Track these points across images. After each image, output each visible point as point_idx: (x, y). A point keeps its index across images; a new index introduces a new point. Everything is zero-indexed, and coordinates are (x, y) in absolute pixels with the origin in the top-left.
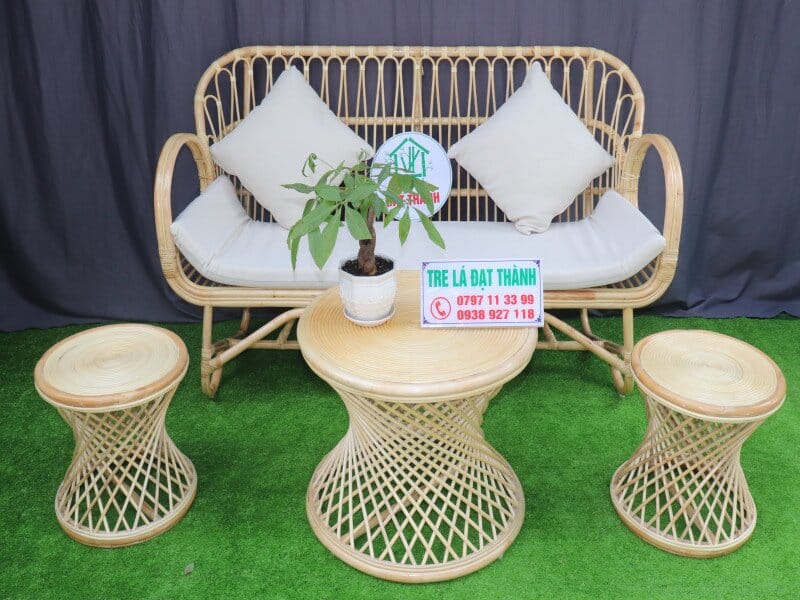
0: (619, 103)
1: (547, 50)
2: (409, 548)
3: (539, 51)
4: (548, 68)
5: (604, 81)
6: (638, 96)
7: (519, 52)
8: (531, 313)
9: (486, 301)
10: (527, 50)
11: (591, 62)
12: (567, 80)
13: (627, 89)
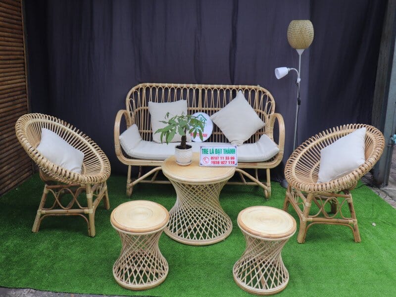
0: (267, 104)
1: (243, 86)
2: (195, 235)
3: (240, 87)
4: (244, 92)
5: (262, 97)
6: (273, 102)
7: (234, 87)
8: (234, 162)
9: (220, 158)
10: (237, 86)
11: (258, 91)
12: (250, 96)
13: (270, 99)
